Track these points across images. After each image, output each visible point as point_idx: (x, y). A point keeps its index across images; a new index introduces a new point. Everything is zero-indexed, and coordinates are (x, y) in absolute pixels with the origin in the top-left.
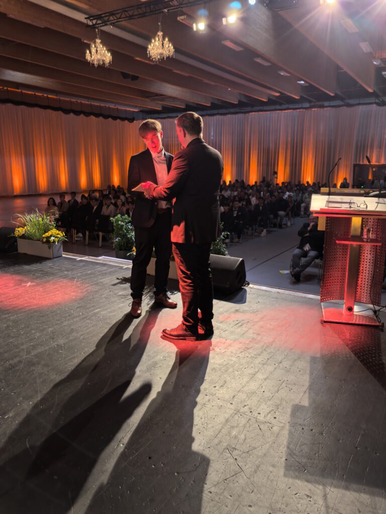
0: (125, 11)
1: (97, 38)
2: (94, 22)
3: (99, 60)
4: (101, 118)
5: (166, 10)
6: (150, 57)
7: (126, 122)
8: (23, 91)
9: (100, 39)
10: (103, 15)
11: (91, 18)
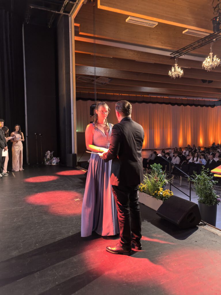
0: (192, 46)
1: (175, 63)
2: (175, 55)
3: (176, 75)
4: (193, 106)
5: (214, 40)
6: (204, 68)
7: (210, 107)
8: (151, 96)
9: (177, 64)
10: (180, 51)
11: (174, 54)
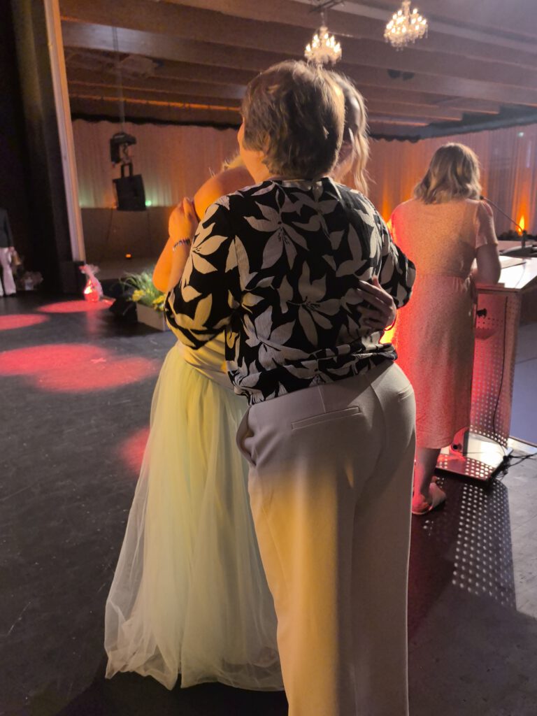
2: (321, 2)
3: (323, 57)
7: (407, 142)
9: (326, 26)
